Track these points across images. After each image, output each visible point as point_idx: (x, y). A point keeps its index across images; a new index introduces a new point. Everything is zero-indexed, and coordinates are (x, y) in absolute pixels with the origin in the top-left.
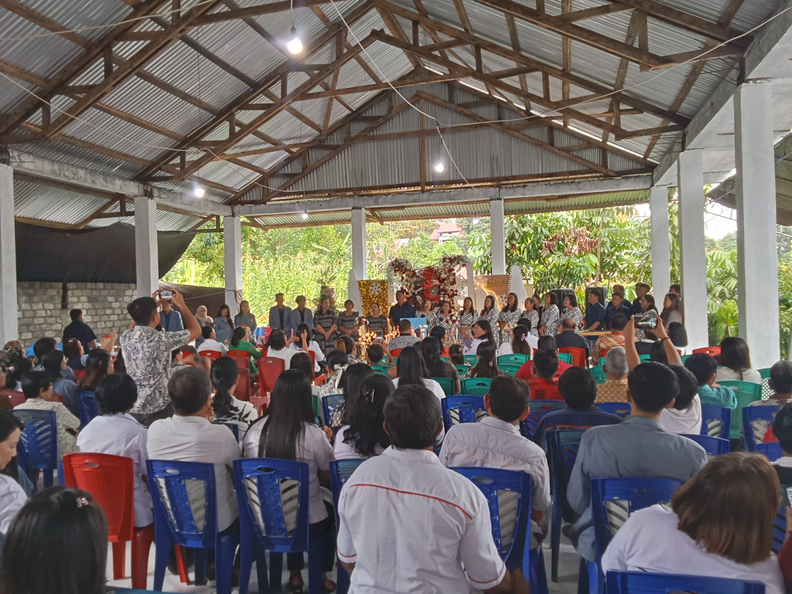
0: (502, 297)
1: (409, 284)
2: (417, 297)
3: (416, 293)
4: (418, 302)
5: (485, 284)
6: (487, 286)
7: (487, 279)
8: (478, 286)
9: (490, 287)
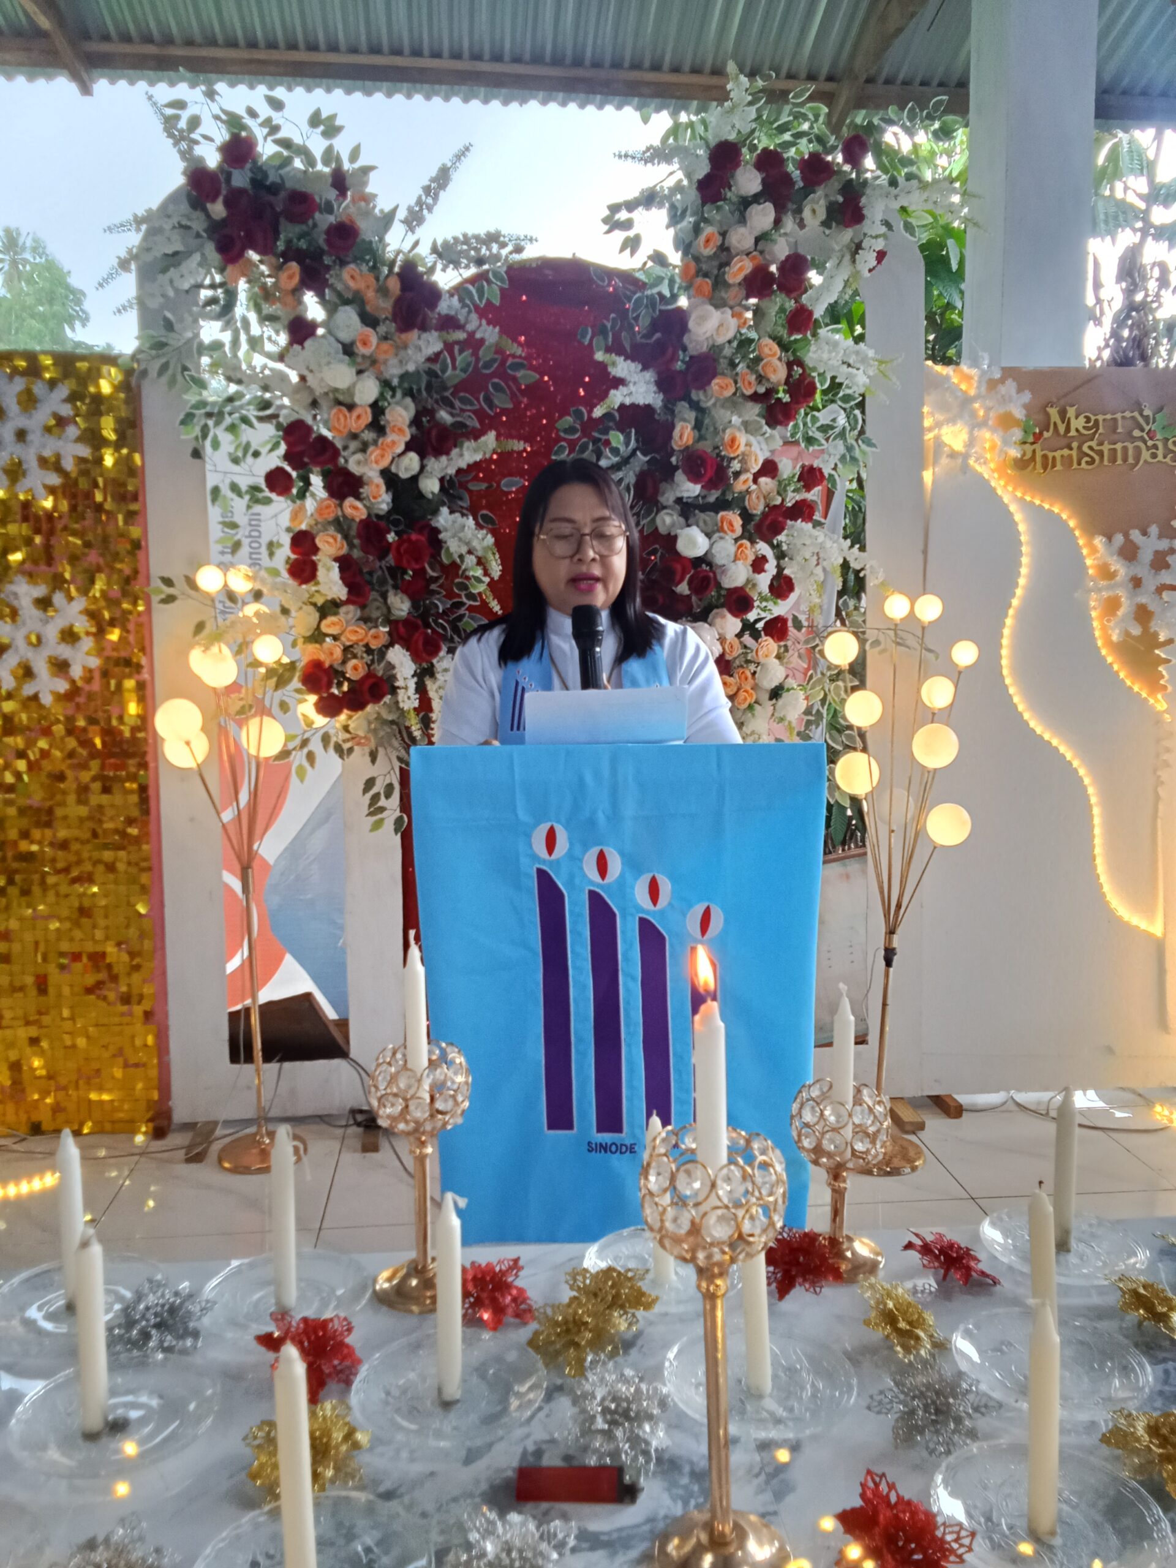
0: (1129, 553)
1: (368, 391)
2: (444, 519)
3: (431, 486)
4: (453, 569)
5: (1005, 442)
6: (1024, 455)
7: (1027, 397)
8: (953, 455)
9: (1045, 467)
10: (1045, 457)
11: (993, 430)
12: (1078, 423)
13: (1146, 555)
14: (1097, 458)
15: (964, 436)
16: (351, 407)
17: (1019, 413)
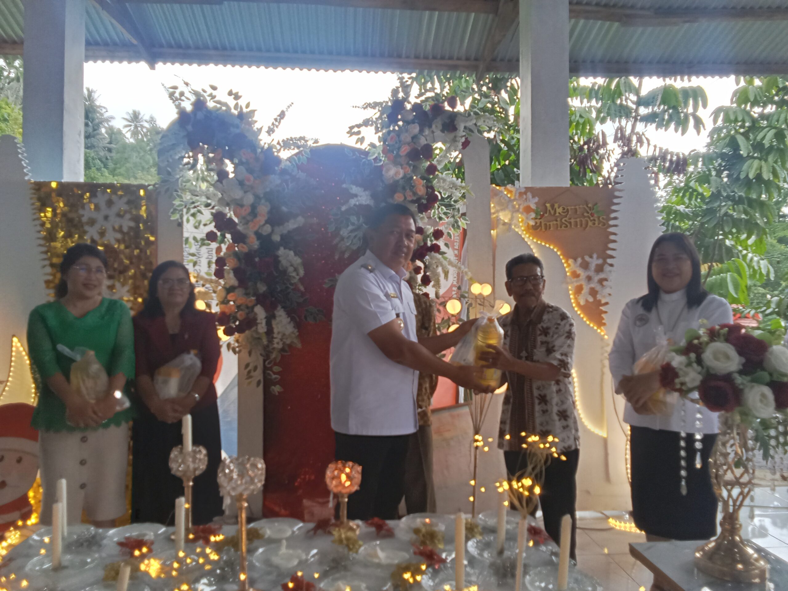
0: (585, 266)
1: (249, 199)
2: (281, 251)
3: (276, 238)
4: (284, 272)
5: (527, 218)
6: (536, 223)
7: (536, 200)
8: (505, 224)
9: (546, 229)
10: (546, 225)
11: (522, 213)
12: (559, 210)
13: (593, 267)
14: (569, 225)
15: (509, 216)
16: (242, 206)
17: (533, 206)
